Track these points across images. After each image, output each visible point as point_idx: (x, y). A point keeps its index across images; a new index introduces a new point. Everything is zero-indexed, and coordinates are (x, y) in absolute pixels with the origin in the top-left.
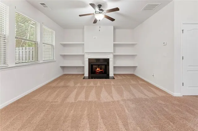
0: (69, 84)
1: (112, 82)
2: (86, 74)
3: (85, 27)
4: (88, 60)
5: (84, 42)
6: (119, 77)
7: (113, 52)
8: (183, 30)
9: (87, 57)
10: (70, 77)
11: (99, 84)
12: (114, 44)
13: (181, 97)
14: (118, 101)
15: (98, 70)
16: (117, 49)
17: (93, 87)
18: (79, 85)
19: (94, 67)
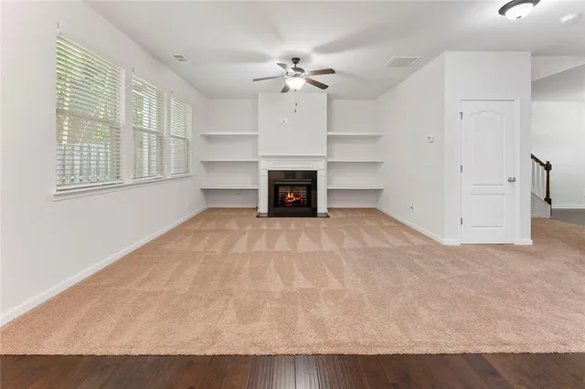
0: (226, 226)
1: (322, 223)
2: (263, 207)
3: (260, 95)
4: (267, 173)
5: (257, 131)
6: (340, 215)
7: (325, 154)
8: (461, 113)
9: (266, 167)
10: (225, 213)
11: (293, 226)
12: (328, 136)
13: (457, 246)
14: (331, 252)
15: (290, 199)
16: (337, 146)
17: (281, 231)
18: (249, 227)
19: (281, 190)
